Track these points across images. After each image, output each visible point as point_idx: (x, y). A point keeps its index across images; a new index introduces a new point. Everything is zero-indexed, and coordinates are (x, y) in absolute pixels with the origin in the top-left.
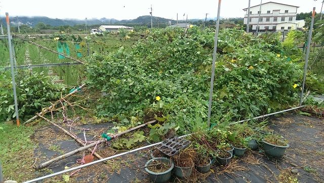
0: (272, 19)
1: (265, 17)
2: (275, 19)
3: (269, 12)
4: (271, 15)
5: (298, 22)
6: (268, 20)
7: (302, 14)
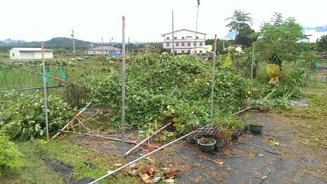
0: (186, 44)
1: (180, 42)
2: (189, 45)
3: (183, 38)
4: (185, 41)
5: (206, 46)
6: (183, 45)
7: (209, 40)
